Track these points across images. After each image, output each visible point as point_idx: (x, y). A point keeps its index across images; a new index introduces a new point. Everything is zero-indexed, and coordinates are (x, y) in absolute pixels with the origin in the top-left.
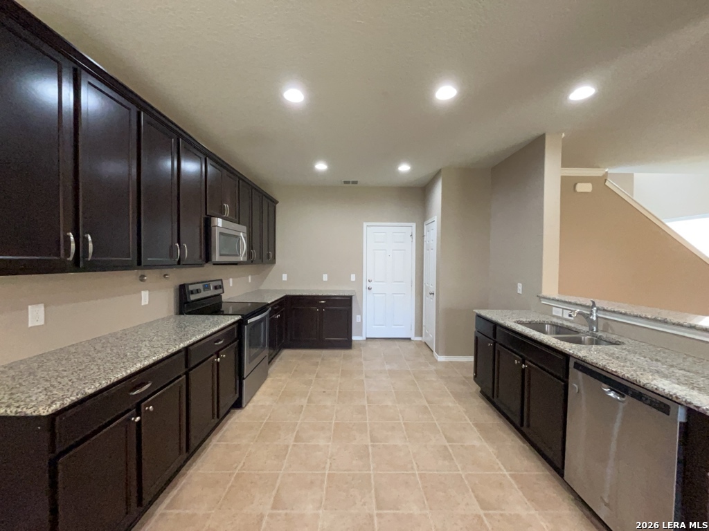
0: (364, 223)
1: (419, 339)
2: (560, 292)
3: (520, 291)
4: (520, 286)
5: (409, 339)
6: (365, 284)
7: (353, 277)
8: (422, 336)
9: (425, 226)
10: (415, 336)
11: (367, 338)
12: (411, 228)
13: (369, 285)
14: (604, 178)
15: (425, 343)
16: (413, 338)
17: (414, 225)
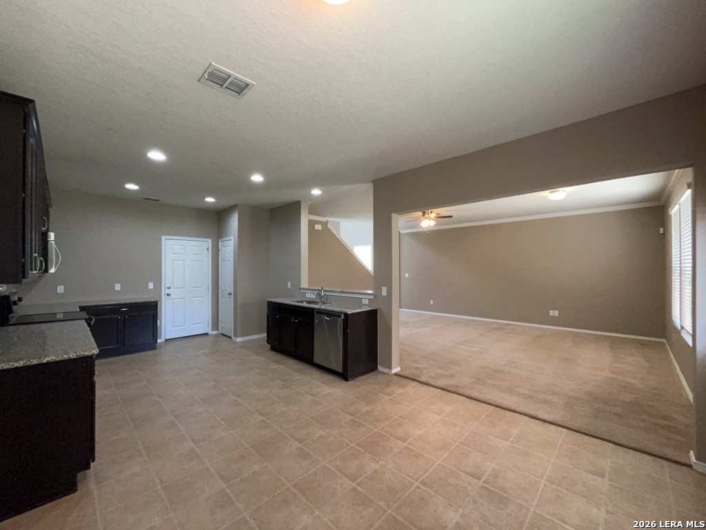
0: (163, 237)
1: (215, 332)
2: (309, 286)
3: (289, 287)
4: (289, 284)
5: (207, 334)
6: (164, 291)
7: (151, 286)
8: (218, 329)
9: (220, 243)
10: (212, 330)
11: (166, 340)
12: (208, 243)
13: (168, 291)
14: (326, 223)
15: (222, 334)
16: (211, 332)
17: (210, 241)
